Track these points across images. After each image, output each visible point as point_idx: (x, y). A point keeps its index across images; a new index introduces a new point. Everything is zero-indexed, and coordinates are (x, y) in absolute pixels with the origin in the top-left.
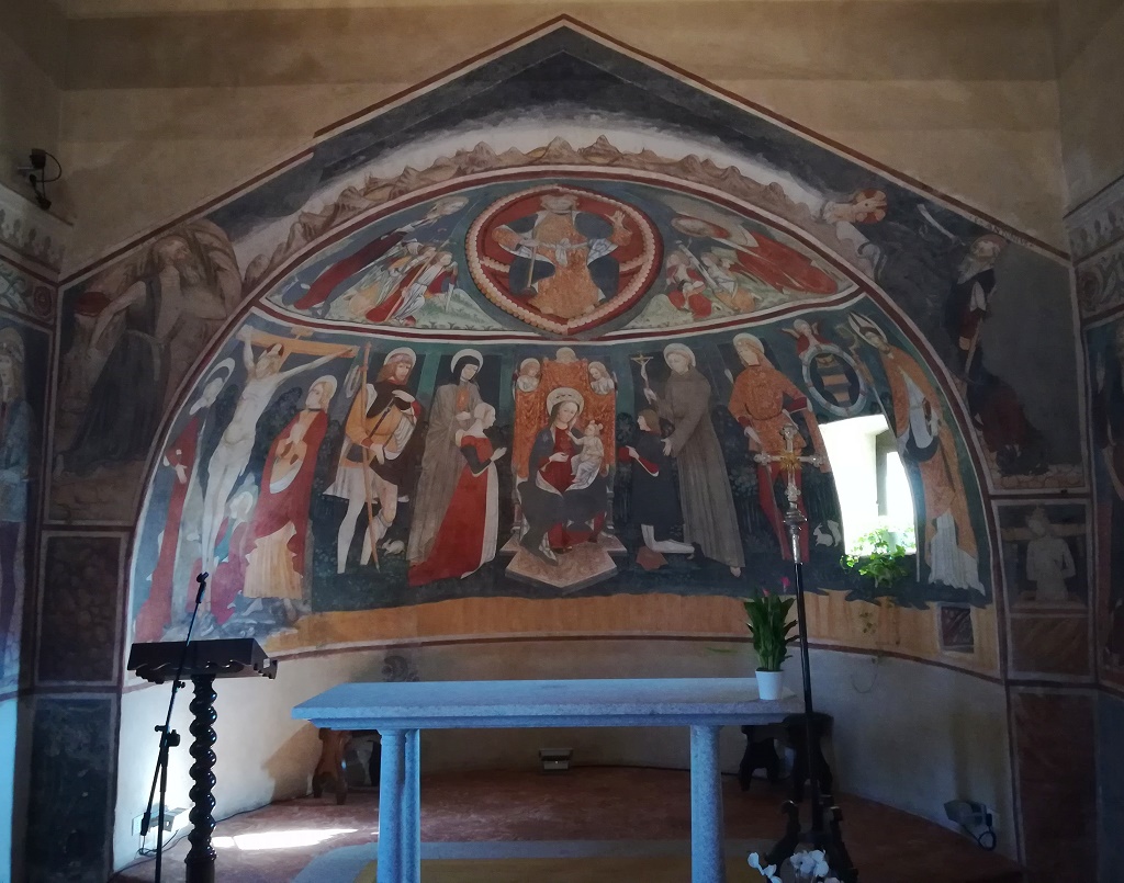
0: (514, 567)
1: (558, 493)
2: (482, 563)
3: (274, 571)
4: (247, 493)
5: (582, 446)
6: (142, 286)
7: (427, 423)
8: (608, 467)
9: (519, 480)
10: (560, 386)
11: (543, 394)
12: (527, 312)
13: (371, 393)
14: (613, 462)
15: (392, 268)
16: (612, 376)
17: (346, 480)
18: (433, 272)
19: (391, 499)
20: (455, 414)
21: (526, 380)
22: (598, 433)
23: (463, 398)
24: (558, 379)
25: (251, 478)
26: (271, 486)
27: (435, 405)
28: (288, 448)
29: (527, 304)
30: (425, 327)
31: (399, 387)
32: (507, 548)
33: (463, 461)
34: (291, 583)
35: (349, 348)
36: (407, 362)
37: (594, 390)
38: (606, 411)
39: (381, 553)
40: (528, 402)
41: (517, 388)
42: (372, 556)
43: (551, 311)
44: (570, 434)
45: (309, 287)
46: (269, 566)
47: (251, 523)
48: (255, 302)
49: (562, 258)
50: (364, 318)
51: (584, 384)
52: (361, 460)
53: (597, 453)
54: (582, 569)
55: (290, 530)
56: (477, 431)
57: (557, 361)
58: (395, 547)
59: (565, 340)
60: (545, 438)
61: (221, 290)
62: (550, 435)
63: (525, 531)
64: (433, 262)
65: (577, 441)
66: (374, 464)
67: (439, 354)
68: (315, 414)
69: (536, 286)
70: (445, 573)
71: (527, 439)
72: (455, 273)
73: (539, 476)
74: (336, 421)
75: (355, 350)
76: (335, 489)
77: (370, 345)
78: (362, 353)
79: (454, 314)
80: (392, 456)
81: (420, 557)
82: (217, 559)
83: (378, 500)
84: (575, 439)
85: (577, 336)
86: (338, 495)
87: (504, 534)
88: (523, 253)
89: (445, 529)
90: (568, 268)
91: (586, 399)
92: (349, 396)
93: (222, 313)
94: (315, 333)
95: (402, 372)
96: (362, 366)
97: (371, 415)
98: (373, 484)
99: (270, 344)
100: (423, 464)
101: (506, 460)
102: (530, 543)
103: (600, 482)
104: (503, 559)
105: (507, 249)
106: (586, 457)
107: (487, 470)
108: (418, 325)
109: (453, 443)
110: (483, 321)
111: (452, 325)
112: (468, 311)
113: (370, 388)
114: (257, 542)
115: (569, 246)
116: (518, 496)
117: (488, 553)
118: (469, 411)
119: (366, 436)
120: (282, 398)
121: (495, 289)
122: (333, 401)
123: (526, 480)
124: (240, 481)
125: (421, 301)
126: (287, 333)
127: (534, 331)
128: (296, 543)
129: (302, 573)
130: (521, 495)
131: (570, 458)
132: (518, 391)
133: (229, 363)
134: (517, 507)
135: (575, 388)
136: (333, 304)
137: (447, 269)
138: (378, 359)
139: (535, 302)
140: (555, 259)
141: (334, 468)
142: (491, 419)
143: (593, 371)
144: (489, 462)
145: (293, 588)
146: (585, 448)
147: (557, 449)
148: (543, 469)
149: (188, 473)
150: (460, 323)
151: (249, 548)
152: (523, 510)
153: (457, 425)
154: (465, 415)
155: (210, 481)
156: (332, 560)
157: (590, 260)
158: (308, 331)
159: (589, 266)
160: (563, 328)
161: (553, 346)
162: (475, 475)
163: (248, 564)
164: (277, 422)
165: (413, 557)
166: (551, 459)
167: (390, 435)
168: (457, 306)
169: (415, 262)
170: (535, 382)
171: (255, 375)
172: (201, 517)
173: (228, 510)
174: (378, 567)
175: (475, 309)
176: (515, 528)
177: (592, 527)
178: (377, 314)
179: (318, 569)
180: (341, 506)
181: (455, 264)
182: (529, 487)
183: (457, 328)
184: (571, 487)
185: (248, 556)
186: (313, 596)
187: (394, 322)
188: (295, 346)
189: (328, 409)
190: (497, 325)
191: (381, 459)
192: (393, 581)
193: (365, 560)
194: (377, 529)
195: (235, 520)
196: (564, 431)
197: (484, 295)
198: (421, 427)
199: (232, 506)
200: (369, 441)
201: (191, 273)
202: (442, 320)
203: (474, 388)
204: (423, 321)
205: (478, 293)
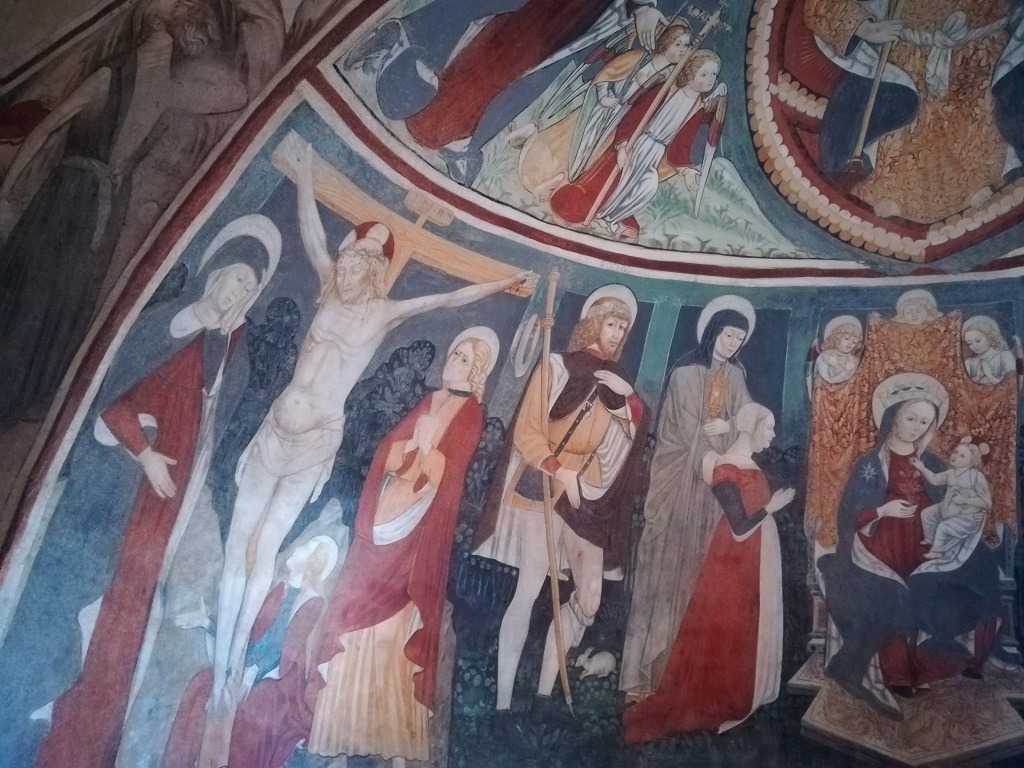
0: (816, 716)
1: (897, 577)
2: (756, 705)
3: (377, 702)
4: (325, 539)
5: (943, 489)
6: (105, 73)
7: (654, 436)
8: (1000, 530)
9: (819, 551)
10: (899, 370)
11: (866, 387)
12: (846, 214)
13: (557, 373)
14: (1012, 521)
15: (603, 79)
16: (1011, 345)
17: (514, 531)
18: (679, 108)
19: (592, 574)
20: (703, 422)
21: (833, 360)
22: (978, 462)
23: (716, 394)
24: (896, 357)
25: (334, 510)
26: (377, 529)
27: (668, 404)
28: (410, 458)
29: (850, 198)
30: (656, 246)
31: (607, 365)
32: (800, 679)
33: (717, 512)
34: (409, 725)
35: (521, 274)
36: (621, 317)
37: (971, 376)
38: (997, 417)
39: (575, 672)
40: (835, 403)
41: (815, 374)
42: (558, 680)
43: (894, 210)
44: (919, 464)
45: (435, 83)
46: (366, 691)
47: (334, 600)
48: (308, 71)
49: (939, 71)
50: (547, 207)
51: (951, 363)
52: (540, 496)
53: (977, 501)
54: (954, 732)
55: (407, 621)
56: (742, 457)
57: (898, 319)
58: (599, 664)
59: (917, 273)
60: (869, 472)
61: (245, 56)
62: (877, 465)
63: (834, 650)
64: (681, 81)
65: (934, 479)
66: (563, 505)
67: (678, 303)
68: (460, 401)
69: (872, 152)
70: (690, 721)
71: (835, 473)
72: (719, 116)
73: (858, 544)
74: (498, 420)
75: (530, 281)
76: (494, 548)
77: (555, 275)
78: (543, 287)
79: (710, 220)
80: (594, 494)
81: (642, 687)
82: (252, 672)
83: (569, 572)
84: (929, 474)
85: (944, 264)
86: (500, 559)
87: (795, 652)
88: (859, 65)
89: (687, 633)
90: (947, 101)
91: (953, 395)
92: (519, 374)
93: (240, 96)
94: (455, 221)
95: (612, 335)
96: (542, 316)
97: (557, 414)
98: (562, 543)
99: (360, 218)
100: (647, 513)
101: (795, 510)
102: (845, 671)
103: (984, 559)
104: (794, 701)
105: (828, 52)
106: (953, 510)
107: (759, 531)
108: (644, 239)
109: (697, 477)
110: (760, 238)
111: (704, 244)
112: (734, 212)
113: (556, 361)
114: (344, 639)
115: (961, 36)
116: (818, 579)
117: (766, 687)
118: (727, 418)
119: (548, 453)
120: (396, 357)
121: (791, 162)
122: (493, 380)
123: (833, 550)
124: (310, 514)
125: (652, 183)
126: (395, 201)
127: (856, 258)
128: (422, 646)
129: (432, 704)
130: (826, 578)
131: (918, 513)
132: (818, 383)
133: (263, 230)
134: (817, 601)
135: (931, 373)
136: (488, 150)
137: (707, 104)
138: (570, 306)
139: (866, 192)
140: (922, 76)
141: (494, 507)
142: (766, 435)
143: (970, 336)
144: (761, 514)
145: (413, 735)
146: (949, 494)
147: (892, 493)
148: (866, 531)
149: (180, 475)
150: (719, 238)
151: (328, 650)
152: (828, 608)
153: (706, 443)
154: (720, 426)
155: (241, 503)
156: (488, 682)
157: (1003, 71)
158: (441, 212)
159: (997, 90)
160: (915, 248)
161: (893, 288)
162: (740, 539)
163: (322, 684)
164: (388, 407)
165: (630, 684)
166: (881, 511)
167: (590, 455)
168: (716, 201)
169: (647, 73)
170: (851, 364)
171: (336, 290)
172: (218, 577)
173: (282, 570)
174: (569, 700)
175: (747, 210)
176: (814, 641)
177: (971, 647)
178: (572, 202)
179: (460, 699)
180: (503, 580)
181: (721, 89)
182: (840, 564)
183: (712, 252)
184: (924, 568)
185: (323, 668)
186: (450, 753)
187: (600, 226)
188: (418, 244)
189: (485, 396)
190: (787, 248)
191: (574, 500)
192: (596, 730)
193: (546, 687)
194: (567, 628)
195: (296, 592)
196: (905, 458)
197: (769, 176)
198: (644, 443)
199: (289, 562)
200: (553, 463)
201: (193, 37)
202: (687, 234)
203: (737, 375)
204: (653, 232)
205: (757, 171)
